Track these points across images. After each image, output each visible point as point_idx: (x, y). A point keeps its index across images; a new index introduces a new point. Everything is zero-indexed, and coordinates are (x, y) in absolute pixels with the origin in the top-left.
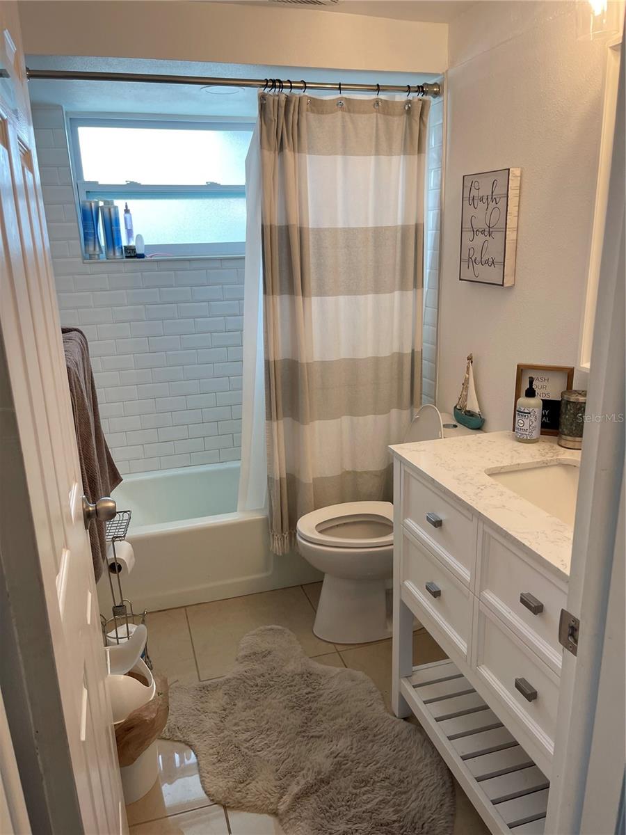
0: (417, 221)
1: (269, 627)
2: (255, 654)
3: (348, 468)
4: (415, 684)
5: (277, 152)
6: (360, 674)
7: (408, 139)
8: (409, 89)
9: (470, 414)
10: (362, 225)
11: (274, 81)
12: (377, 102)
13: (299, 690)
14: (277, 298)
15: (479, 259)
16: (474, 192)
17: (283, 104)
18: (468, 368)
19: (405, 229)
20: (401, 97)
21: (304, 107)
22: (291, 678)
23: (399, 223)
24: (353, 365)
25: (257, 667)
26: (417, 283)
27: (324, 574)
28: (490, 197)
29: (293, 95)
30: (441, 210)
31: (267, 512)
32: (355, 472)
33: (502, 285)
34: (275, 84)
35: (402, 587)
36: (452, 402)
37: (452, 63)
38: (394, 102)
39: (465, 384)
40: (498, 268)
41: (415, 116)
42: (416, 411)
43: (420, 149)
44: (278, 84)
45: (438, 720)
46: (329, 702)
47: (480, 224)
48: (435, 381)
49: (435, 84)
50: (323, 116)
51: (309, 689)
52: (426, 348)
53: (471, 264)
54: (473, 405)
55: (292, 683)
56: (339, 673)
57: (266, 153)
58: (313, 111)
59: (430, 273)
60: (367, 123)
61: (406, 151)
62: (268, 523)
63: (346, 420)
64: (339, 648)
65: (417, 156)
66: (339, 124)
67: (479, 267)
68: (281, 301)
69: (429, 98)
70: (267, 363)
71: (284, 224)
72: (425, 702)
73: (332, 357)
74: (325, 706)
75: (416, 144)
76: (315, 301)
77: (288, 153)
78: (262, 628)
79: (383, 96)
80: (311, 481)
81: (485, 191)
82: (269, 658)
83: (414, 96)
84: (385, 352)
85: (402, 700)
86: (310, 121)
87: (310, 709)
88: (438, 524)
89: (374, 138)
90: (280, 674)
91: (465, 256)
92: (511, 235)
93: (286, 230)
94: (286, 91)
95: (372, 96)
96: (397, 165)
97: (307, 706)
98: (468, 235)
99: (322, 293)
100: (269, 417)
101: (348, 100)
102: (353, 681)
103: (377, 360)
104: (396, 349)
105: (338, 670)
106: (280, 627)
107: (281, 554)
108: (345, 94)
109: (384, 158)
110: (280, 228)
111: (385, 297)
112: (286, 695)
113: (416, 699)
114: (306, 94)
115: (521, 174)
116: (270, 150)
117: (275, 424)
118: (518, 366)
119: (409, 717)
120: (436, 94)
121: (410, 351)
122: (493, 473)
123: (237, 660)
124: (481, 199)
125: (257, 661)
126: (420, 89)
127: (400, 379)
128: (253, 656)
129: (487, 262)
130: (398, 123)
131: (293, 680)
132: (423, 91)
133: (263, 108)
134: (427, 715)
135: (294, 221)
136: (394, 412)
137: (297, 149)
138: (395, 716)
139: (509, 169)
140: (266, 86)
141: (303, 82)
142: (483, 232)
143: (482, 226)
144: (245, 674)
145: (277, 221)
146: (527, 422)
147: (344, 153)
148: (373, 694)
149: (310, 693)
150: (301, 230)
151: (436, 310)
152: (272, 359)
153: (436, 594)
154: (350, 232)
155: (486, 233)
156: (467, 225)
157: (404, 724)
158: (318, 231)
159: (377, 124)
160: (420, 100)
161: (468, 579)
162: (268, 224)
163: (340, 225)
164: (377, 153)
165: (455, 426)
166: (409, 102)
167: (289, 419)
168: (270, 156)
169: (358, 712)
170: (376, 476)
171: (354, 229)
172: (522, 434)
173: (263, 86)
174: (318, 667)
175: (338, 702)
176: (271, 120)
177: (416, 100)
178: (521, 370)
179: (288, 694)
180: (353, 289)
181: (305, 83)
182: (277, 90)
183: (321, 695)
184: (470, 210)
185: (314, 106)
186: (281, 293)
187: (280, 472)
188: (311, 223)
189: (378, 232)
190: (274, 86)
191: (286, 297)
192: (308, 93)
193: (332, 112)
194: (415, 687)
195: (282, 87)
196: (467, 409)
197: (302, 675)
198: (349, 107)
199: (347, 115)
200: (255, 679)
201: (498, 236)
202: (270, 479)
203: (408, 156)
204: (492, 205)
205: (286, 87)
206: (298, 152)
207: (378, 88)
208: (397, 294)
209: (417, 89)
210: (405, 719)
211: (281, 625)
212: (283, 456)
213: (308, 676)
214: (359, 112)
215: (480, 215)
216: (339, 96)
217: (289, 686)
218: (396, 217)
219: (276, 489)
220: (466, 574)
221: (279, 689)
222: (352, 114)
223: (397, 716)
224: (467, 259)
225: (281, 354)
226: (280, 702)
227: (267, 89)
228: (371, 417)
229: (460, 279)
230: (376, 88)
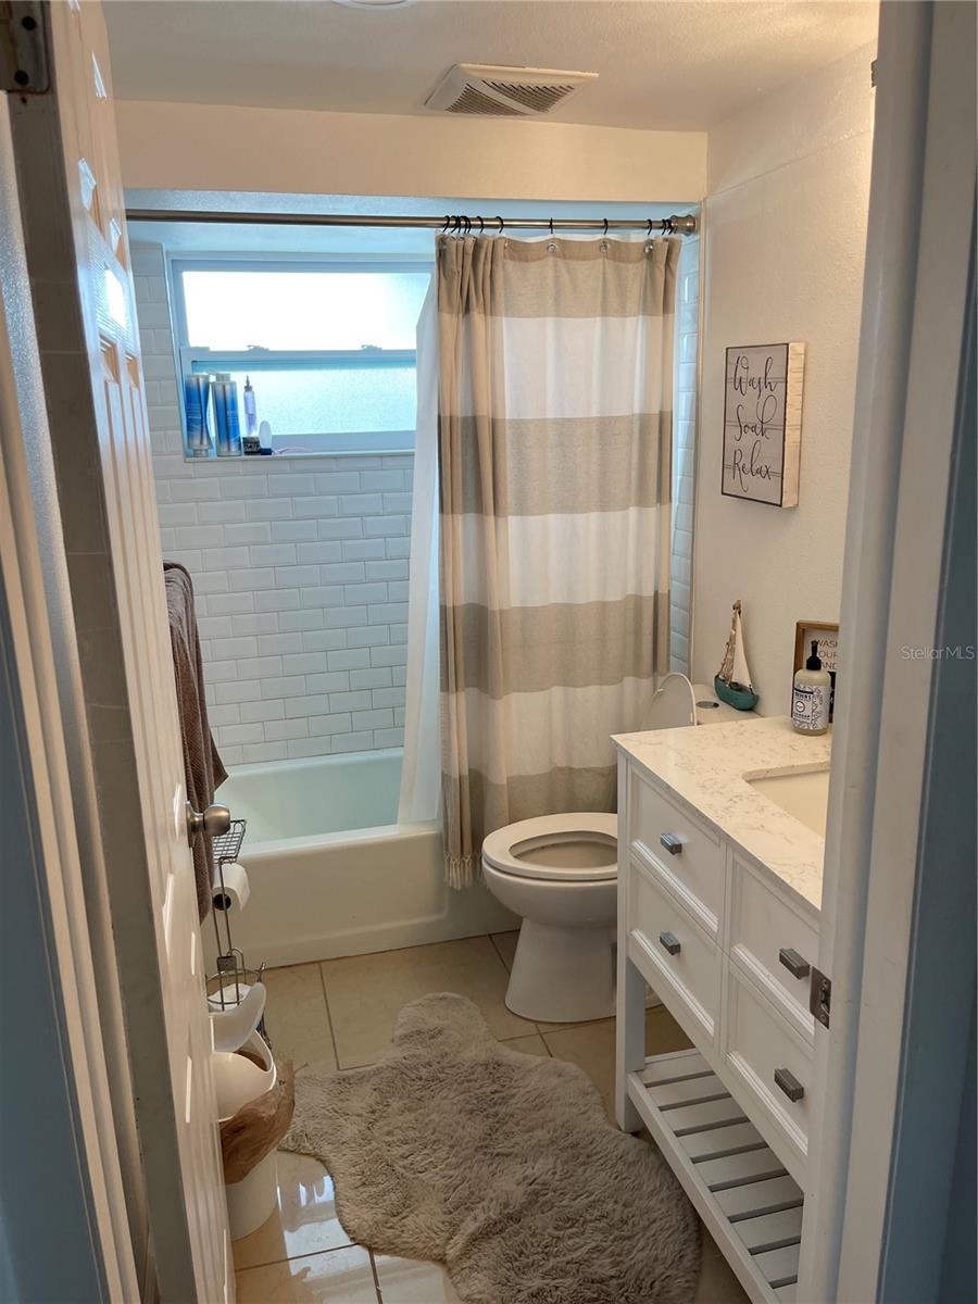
0: (662, 406)
1: (441, 995)
2: (419, 1033)
3: (562, 763)
4: (650, 1081)
5: (461, 316)
6: (571, 1067)
7: (649, 298)
8: (650, 225)
9: (738, 687)
10: (580, 415)
11: (458, 219)
12: (604, 243)
13: (481, 1086)
14: (459, 518)
15: (748, 466)
16: (741, 373)
17: (470, 250)
18: (734, 621)
19: (644, 419)
20: (638, 237)
21: (500, 252)
22: (470, 1071)
23: (637, 410)
24: (568, 613)
25: (421, 1051)
26: (663, 495)
27: (520, 919)
28: (763, 380)
29: (484, 237)
30: (697, 393)
31: (441, 825)
32: (570, 769)
33: (780, 506)
34: (459, 222)
35: (629, 938)
36: (713, 669)
37: (712, 190)
38: (627, 244)
39: (731, 643)
40: (776, 480)
41: (660, 262)
42: (660, 680)
43: (667, 307)
44: (463, 222)
45: (678, 1134)
46: (525, 1105)
47: (749, 417)
48: (689, 637)
49: (689, 218)
50: (526, 264)
51: (496, 1087)
52: (677, 590)
53: (737, 472)
54: (741, 676)
55: (472, 1077)
56: (540, 1065)
57: (446, 317)
58: (512, 258)
59: (681, 481)
60: (590, 272)
61: (646, 310)
62: (441, 842)
63: (557, 692)
64: (543, 1028)
65: (661, 318)
66: (550, 273)
67: (747, 478)
68: (463, 523)
69: (679, 236)
70: (443, 610)
71: (470, 414)
72: (662, 1109)
73: (536, 601)
74: (518, 1111)
75: (661, 300)
76: (513, 522)
77: (477, 316)
78: (431, 995)
79: (612, 236)
80: (505, 782)
81: (757, 372)
82: (440, 1039)
83: (656, 234)
84: (614, 596)
85: (630, 1107)
86: (508, 271)
87: (496, 1114)
88: (676, 849)
89: (600, 295)
90: (455, 1063)
91: (730, 461)
92: (792, 436)
93: (472, 423)
94: (475, 232)
95: (599, 236)
96: (633, 331)
97: (492, 1111)
98: (733, 431)
99: (522, 511)
100: (445, 687)
101: (563, 243)
102: (560, 1076)
103: (603, 607)
104: (631, 591)
105: (539, 1060)
106: (456, 996)
107: (459, 888)
108: (559, 235)
109: (614, 321)
110: (465, 419)
111: (615, 517)
112: (461, 1094)
113: (649, 1104)
114: (503, 234)
115: (805, 350)
116: (451, 313)
117: (453, 697)
118: (798, 624)
119: (640, 1132)
120: (690, 231)
121: (652, 594)
122: (753, 779)
123: (393, 1041)
124: (751, 383)
125: (421, 1043)
126: (667, 224)
127: (638, 632)
128: (416, 1035)
129: (759, 471)
130: (635, 272)
131: (473, 1073)
132: (670, 227)
133: (442, 254)
134: (663, 1126)
135: (484, 411)
136: (629, 681)
137: (490, 310)
138: (620, 1130)
139: (787, 345)
140: (447, 226)
141: (498, 218)
142: (754, 429)
143: (752, 419)
144: (404, 1061)
145: (460, 410)
146: (809, 705)
147: (557, 315)
148: (588, 1097)
149: (496, 1092)
150: (494, 423)
151: (691, 535)
152: (450, 604)
153: (674, 949)
154: (564, 425)
155: (758, 431)
156: (732, 417)
157: (631, 1141)
158: (519, 425)
159: (604, 274)
160: (666, 240)
161: (715, 927)
162: (448, 415)
163: (550, 415)
164: (605, 313)
165: (716, 705)
166: (651, 242)
167: (474, 691)
168: (451, 320)
169: (568, 1121)
170: (603, 775)
171: (569, 420)
172: (802, 722)
173: (443, 226)
174: (509, 1055)
175: (537, 1106)
176: (452, 271)
177: (660, 240)
178: (802, 630)
179: (464, 1092)
180: (567, 506)
181: (502, 221)
182: (463, 230)
183: (513, 1096)
184: (734, 395)
185: (514, 251)
186: (465, 511)
187: (460, 766)
188: (508, 413)
189: (605, 425)
190: (458, 225)
191: (471, 517)
192: (506, 233)
193: (539, 259)
194: (647, 1086)
195: (470, 226)
196: (733, 680)
197: (486, 1065)
198: (565, 251)
199: (561, 262)
200: (418, 1069)
201: (775, 435)
202: (445, 778)
203: (649, 317)
204: (766, 392)
205: (475, 226)
206: (492, 315)
207: (606, 225)
208: (633, 511)
209: (662, 225)
210: (635, 1134)
211: (459, 993)
212: (465, 743)
213: (494, 1067)
214: (578, 258)
215: (750, 405)
216: (550, 236)
217: (468, 1081)
218: (632, 401)
219: (454, 790)
220: (711, 920)
221: (452, 1084)
222: (568, 261)
223: (623, 1128)
224: (732, 465)
225: (463, 596)
226: (452, 1104)
227: (449, 230)
228: (593, 690)
229: (723, 493)
230: (603, 224)
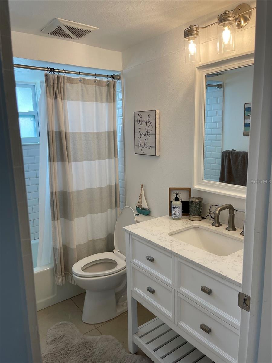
0: (114, 130)
1: (61, 323)
2: (56, 338)
3: (91, 239)
4: (140, 336)
5: (54, 99)
6: (110, 337)
7: (109, 97)
8: (108, 76)
9: (144, 209)
10: (91, 131)
11: (51, 69)
12: (95, 81)
13: (83, 352)
14: (56, 163)
15: (144, 145)
16: (140, 119)
17: (56, 79)
18: (141, 190)
19: (109, 133)
20: (105, 79)
21: (66, 80)
22: (78, 347)
23: (107, 130)
24: (91, 191)
25: (59, 345)
26: (115, 155)
27: (86, 290)
28: (147, 121)
29: (61, 75)
30: (123, 125)
31: (53, 265)
32: (94, 240)
33: (155, 156)
34: (52, 70)
35: (132, 291)
36: (135, 204)
37: (124, 67)
38: (102, 81)
39: (141, 196)
40: (153, 149)
41: (111, 87)
42: (118, 209)
43: (114, 100)
44: (53, 70)
45: (155, 351)
46: (99, 354)
47: (143, 131)
48: (125, 196)
49: (118, 75)
50: (74, 85)
51: (88, 351)
52: (120, 182)
53: (140, 147)
54: (145, 205)
55: (79, 349)
56: (100, 339)
57: (49, 99)
58: (68, 83)
59: (119, 151)
60: (92, 89)
61: (108, 101)
62: (54, 271)
63: (88, 216)
64: (97, 326)
65: (113, 103)
66: (80, 88)
67: (144, 149)
68: (57, 165)
69: (115, 80)
70: (52, 194)
71: (58, 130)
72: (147, 344)
73: (81, 188)
74: (98, 357)
75: (111, 98)
76: (73, 164)
77: (59, 99)
78: (57, 324)
79: (98, 78)
80: (76, 247)
81: (145, 118)
82: (64, 339)
83: (109, 79)
84: (104, 185)
85: (135, 345)
86: (68, 86)
87: (91, 360)
88: (152, 260)
89: (95, 96)
90: (72, 346)
91: (137, 144)
92: (157, 136)
93: (59, 133)
94: (57, 73)
95: (93, 78)
96: (104, 106)
97: (89, 359)
98: (138, 136)
99: (76, 160)
100: (54, 218)
101: (84, 79)
102: (107, 341)
103: (101, 189)
104: (108, 183)
105: (99, 337)
106: (66, 322)
107: (61, 285)
108: (82, 77)
109: (99, 103)
110: (56, 132)
111: (103, 161)
112: (77, 356)
113: (142, 343)
114: (65, 75)
115: (160, 112)
116: (51, 98)
117: (56, 222)
118: (169, 188)
119: (138, 352)
120: (119, 79)
121: (114, 184)
122: (171, 234)
123: (47, 343)
124: (143, 121)
125: (58, 342)
126: (112, 77)
127: (111, 195)
128: (56, 340)
129: (148, 146)
130: (104, 89)
131: (79, 348)
132: (113, 78)
133: (47, 80)
134: (148, 349)
135: (63, 129)
136: (109, 210)
137: (63, 98)
138: (131, 354)
139: (155, 110)
140: (48, 71)
141: (64, 70)
142: (145, 134)
143: (144, 132)
144: (54, 350)
145: (55, 129)
146: (177, 211)
147: (83, 100)
148: (119, 345)
149: (88, 352)
150: (66, 133)
151: (124, 166)
152: (54, 192)
153: (152, 292)
154: (86, 134)
155: (147, 135)
156: (137, 131)
157: (136, 356)
158: (73, 133)
159: (96, 90)
160: (113, 81)
161: (171, 283)
162: (51, 130)
163: (82, 131)
164: (96, 101)
165: (138, 215)
166: (108, 81)
167: (63, 219)
168: (51, 101)
169: (114, 356)
170: (103, 240)
171: (88, 133)
172: (175, 216)
173: (46, 70)
174: (89, 338)
175: (103, 353)
176: (51, 85)
177: (111, 81)
178: (171, 190)
179: (78, 356)
180: (89, 159)
181: (65, 71)
182: (53, 72)
183: (95, 352)
184: (138, 126)
185: (69, 81)
186: (57, 161)
187: (59, 244)
188: (70, 130)
189: (98, 134)
190: (51, 71)
191: (60, 163)
192: (66, 75)
193: (77, 83)
194: (140, 337)
195: (55, 71)
196: (142, 207)
197: (83, 344)
198: (84, 82)
199: (83, 85)
200: (60, 352)
201: (152, 136)
202: (54, 249)
203: (109, 103)
204: (148, 124)
205: (57, 72)
206: (64, 99)
207: (96, 75)
208: (107, 160)
210: (136, 353)
211: (66, 321)
212: (61, 236)
213: (86, 344)
214: (88, 84)
215: (143, 128)
216: (80, 77)
217: (78, 351)
218: (105, 128)
219: (58, 253)
220: (170, 282)
221: (73, 354)
222: (85, 85)
223: (132, 352)
224: (138, 145)
225: (58, 188)
226: (75, 361)
227: (48, 72)
228: (99, 214)
229: (135, 154)
230: (94, 75)
